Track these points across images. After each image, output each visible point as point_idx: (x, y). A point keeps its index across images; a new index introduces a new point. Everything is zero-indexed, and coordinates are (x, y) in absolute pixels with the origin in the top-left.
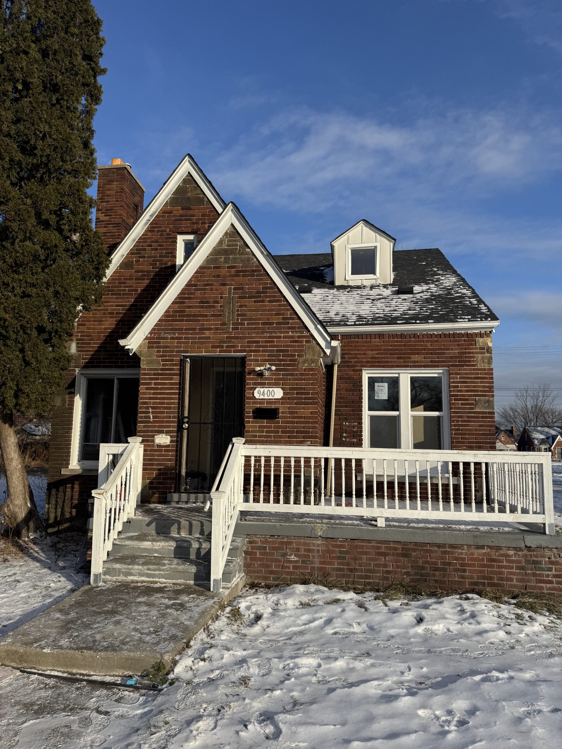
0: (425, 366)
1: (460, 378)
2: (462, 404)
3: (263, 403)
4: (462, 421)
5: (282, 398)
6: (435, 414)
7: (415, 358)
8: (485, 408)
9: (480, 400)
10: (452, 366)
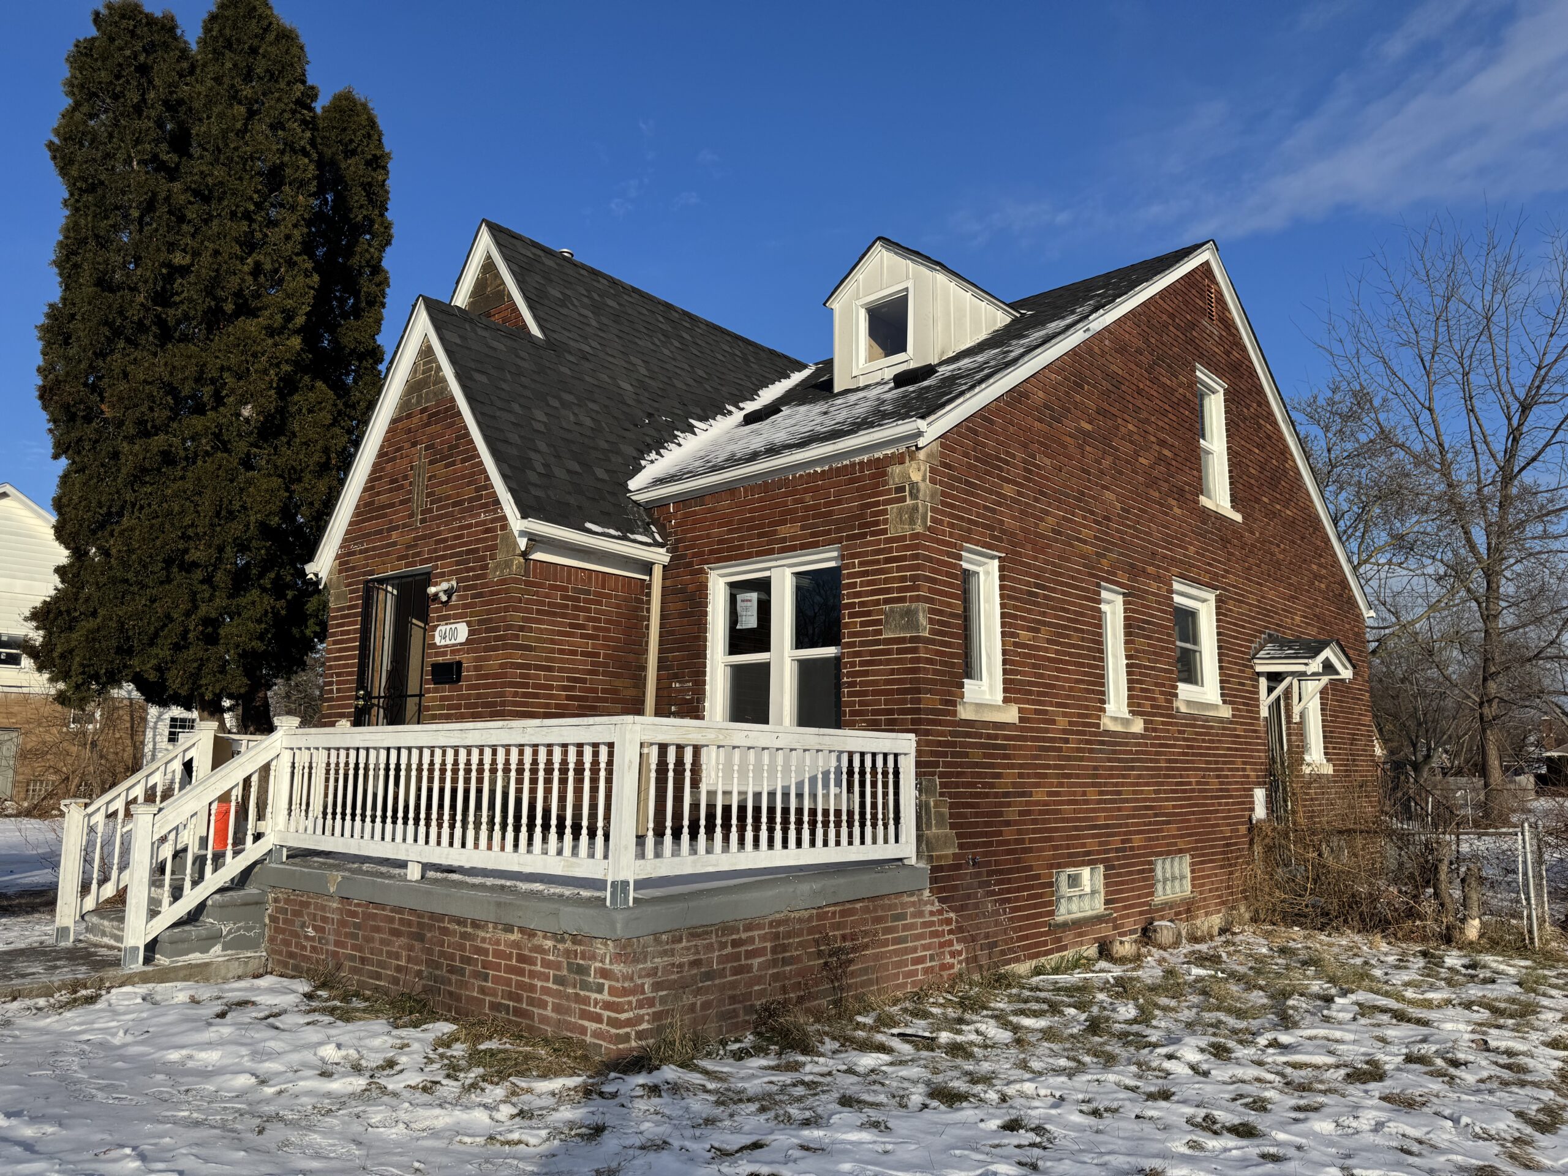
0: (803, 547)
1: (861, 564)
2: (862, 624)
3: (444, 654)
4: (862, 664)
5: (468, 641)
6: (830, 651)
7: (784, 531)
8: (903, 628)
9: (891, 610)
10: (849, 538)
